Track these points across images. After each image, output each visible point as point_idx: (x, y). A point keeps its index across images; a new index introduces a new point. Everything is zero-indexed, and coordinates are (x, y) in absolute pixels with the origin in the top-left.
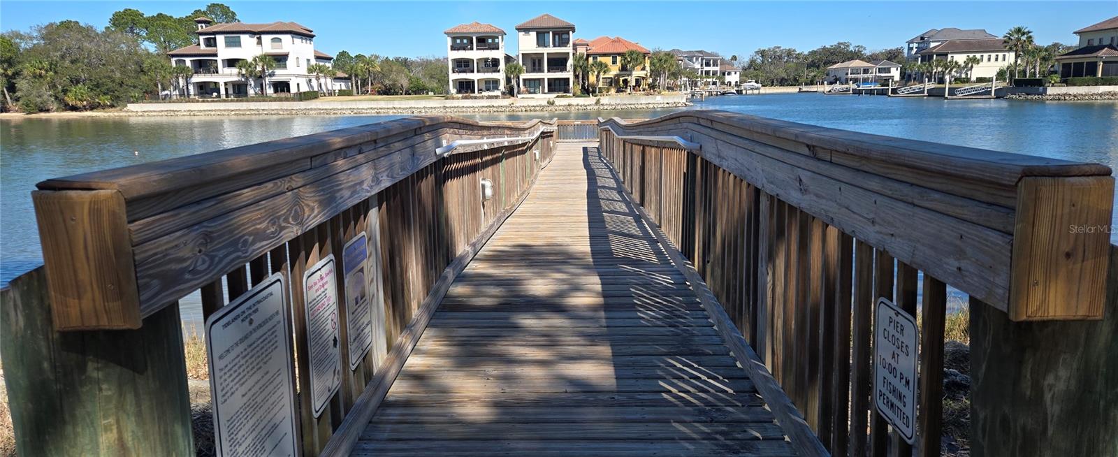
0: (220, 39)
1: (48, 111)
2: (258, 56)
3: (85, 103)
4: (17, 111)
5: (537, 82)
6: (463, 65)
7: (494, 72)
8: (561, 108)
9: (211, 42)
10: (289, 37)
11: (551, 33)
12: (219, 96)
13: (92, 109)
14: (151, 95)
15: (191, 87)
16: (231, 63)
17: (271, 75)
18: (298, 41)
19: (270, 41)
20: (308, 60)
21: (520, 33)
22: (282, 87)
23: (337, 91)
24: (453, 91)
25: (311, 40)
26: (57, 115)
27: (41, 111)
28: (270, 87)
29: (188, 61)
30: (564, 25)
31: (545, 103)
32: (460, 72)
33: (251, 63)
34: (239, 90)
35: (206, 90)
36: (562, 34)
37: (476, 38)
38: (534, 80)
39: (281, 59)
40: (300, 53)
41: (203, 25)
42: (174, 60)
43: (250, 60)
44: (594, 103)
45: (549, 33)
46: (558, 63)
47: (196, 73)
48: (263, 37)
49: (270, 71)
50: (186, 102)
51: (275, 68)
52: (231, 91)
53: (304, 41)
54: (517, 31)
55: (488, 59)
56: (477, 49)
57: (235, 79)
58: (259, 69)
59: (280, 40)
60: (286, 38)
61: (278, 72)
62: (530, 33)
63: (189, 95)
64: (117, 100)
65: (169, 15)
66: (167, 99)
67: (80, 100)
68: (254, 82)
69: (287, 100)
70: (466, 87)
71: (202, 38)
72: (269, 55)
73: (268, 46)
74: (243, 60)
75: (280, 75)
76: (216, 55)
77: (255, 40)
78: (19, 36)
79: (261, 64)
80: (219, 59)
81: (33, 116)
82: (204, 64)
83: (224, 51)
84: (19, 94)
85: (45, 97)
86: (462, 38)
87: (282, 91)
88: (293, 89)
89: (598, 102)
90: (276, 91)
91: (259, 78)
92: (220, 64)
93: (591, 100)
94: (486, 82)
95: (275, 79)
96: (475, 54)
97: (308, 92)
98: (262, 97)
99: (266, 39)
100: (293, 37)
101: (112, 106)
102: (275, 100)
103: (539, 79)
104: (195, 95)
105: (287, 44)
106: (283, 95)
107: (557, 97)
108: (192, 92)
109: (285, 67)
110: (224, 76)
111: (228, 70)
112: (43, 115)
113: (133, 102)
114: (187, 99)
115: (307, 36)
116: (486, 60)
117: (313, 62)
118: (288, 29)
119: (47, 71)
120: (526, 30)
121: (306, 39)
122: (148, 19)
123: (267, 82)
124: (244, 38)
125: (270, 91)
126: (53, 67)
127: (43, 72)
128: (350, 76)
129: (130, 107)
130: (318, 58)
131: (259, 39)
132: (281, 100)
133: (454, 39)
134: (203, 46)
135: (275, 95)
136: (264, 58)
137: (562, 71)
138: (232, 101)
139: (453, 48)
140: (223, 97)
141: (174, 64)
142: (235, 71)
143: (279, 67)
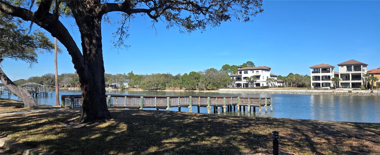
0: (243, 72)
1: (204, 90)
2: (252, 76)
3: (211, 88)
4: (198, 90)
5: (347, 84)
6: (317, 78)
7: (329, 80)
8: (354, 94)
9: (241, 73)
10: (261, 71)
11: (353, 66)
12: (241, 87)
13: (212, 90)
14: (225, 87)
15: (235, 85)
16: (245, 78)
17: (255, 81)
18: (264, 72)
19: (256, 72)
20: (267, 77)
21: (339, 67)
22: (258, 85)
23: (277, 86)
24: (312, 87)
25: (269, 71)
26: (205, 91)
27: (202, 90)
28: (255, 85)
29: (235, 78)
30: (358, 63)
31: (347, 92)
32: (315, 80)
33: (250, 78)
34: (246, 86)
35: (239, 85)
36: (358, 67)
37: (322, 69)
38: (346, 83)
39: (258, 77)
40: (264, 75)
41: (240, 68)
42: (231, 77)
43: (250, 77)
44: (370, 92)
45: (352, 66)
46: (357, 77)
47: (237, 81)
48: (254, 71)
49: (255, 80)
50: (233, 89)
51: (256, 79)
52: (245, 86)
53: (266, 71)
54: (338, 66)
55: (327, 76)
56: (322, 73)
57: (246, 82)
58: (252, 80)
59: (258, 71)
60: (260, 71)
61: (257, 80)
62: (344, 66)
63: (234, 87)
64: (218, 88)
65: (235, 65)
66: (228, 88)
67: (210, 88)
68: (251, 83)
69: (260, 88)
70: (317, 86)
71: (239, 71)
72: (255, 76)
73: (255, 73)
74: (248, 77)
75: (258, 81)
76: (241, 76)
77: (252, 72)
78: (201, 72)
79: (252, 78)
80: (242, 77)
81: (201, 91)
82: (239, 79)
83: (243, 75)
84: (198, 86)
85: (203, 87)
86: (317, 69)
87: (258, 86)
88: (261, 85)
89: (372, 92)
90: (256, 86)
91: (252, 82)
92: (242, 79)
93: (369, 91)
94: (326, 83)
95: (256, 82)
96: (321, 74)
97: (266, 86)
98: (253, 88)
99: (255, 71)
100: (262, 71)
101: (216, 89)
102: (256, 88)
103: (348, 83)
104: (236, 87)
105: (260, 73)
106: (258, 87)
107: (353, 90)
108: (235, 86)
109: (259, 79)
110: (243, 82)
111: (244, 80)
112: (202, 91)
113: (221, 88)
114: (233, 88)
115: (268, 70)
116: (326, 76)
117: (269, 77)
118: (261, 68)
119: (204, 80)
120: (342, 65)
121: (267, 71)
122: (231, 67)
123: (254, 83)
124: (249, 71)
125: (255, 86)
126: (206, 79)
127: (204, 81)
128: (284, 81)
129: (220, 90)
130: (271, 76)
131: (253, 71)
132: (258, 88)
133: (314, 69)
134: (239, 74)
135: (256, 87)
136: (253, 77)
137: (359, 80)
138: (245, 89)
139: (313, 72)
140: (242, 87)
141: (231, 79)
142: (245, 80)
143: (258, 79)
